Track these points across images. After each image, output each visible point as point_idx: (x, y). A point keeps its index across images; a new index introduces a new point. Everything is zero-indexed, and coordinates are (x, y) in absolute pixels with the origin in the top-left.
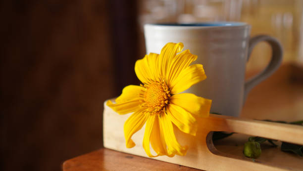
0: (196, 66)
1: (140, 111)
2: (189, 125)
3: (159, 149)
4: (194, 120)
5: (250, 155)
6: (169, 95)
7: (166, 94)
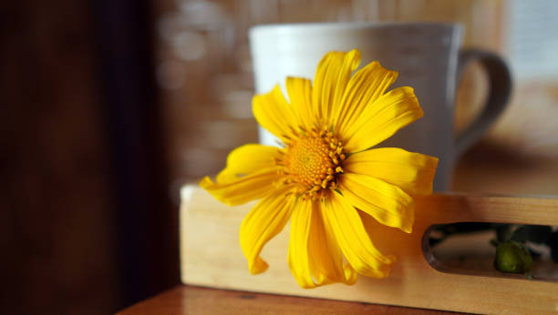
0: (404, 91)
1: (277, 194)
2: (399, 210)
3: (322, 269)
4: (409, 199)
5: (514, 268)
6: (342, 156)
7: (336, 155)
